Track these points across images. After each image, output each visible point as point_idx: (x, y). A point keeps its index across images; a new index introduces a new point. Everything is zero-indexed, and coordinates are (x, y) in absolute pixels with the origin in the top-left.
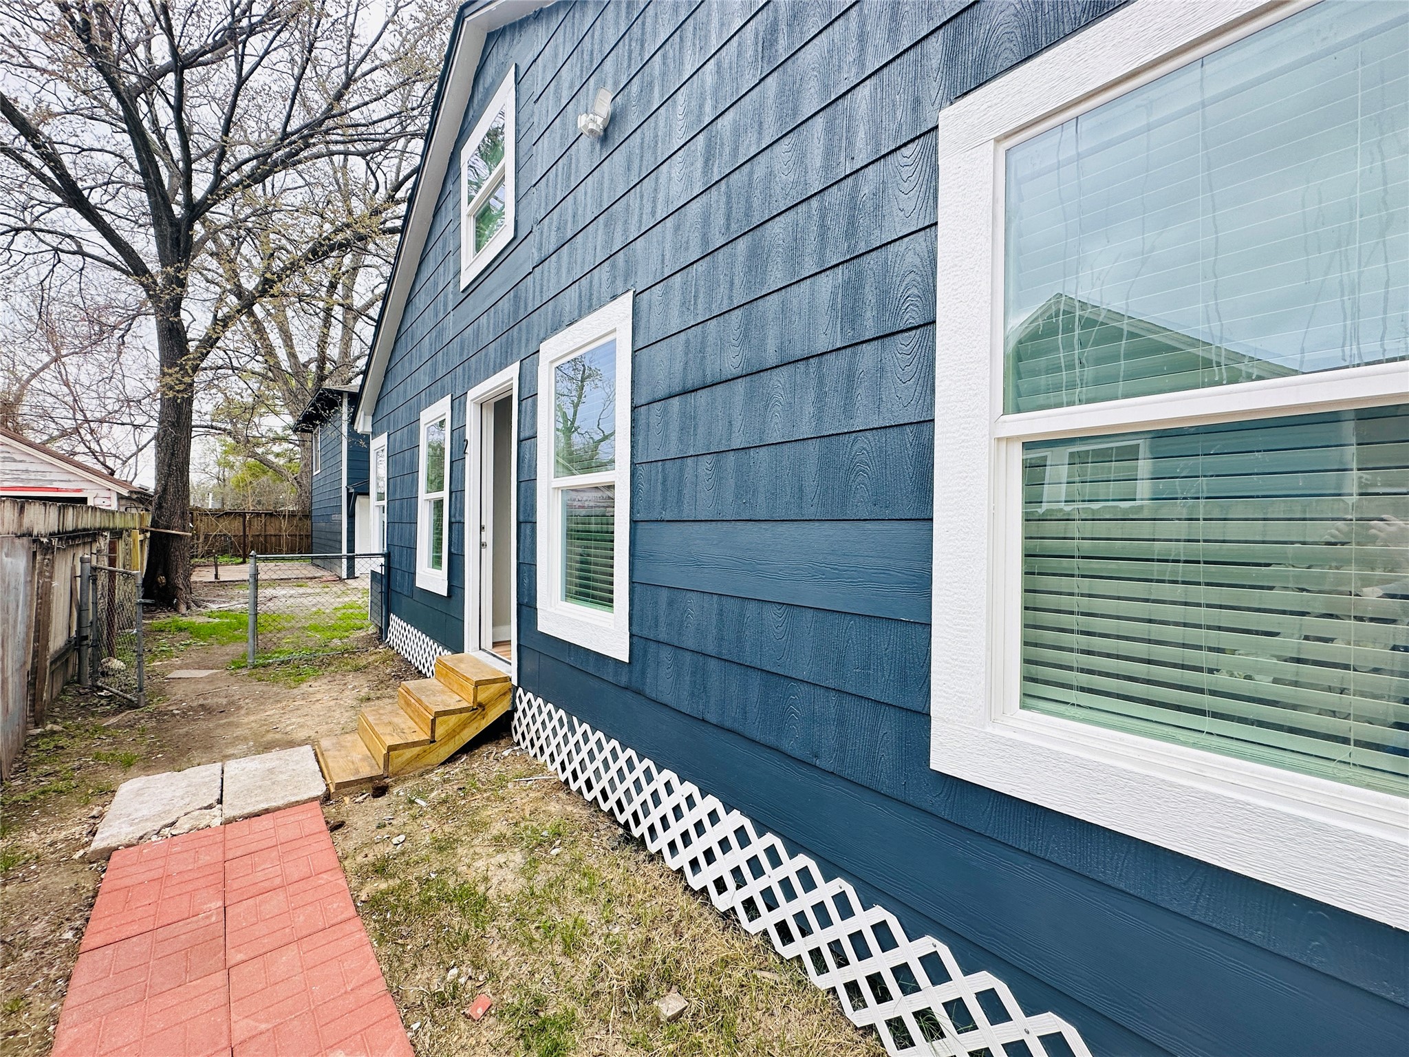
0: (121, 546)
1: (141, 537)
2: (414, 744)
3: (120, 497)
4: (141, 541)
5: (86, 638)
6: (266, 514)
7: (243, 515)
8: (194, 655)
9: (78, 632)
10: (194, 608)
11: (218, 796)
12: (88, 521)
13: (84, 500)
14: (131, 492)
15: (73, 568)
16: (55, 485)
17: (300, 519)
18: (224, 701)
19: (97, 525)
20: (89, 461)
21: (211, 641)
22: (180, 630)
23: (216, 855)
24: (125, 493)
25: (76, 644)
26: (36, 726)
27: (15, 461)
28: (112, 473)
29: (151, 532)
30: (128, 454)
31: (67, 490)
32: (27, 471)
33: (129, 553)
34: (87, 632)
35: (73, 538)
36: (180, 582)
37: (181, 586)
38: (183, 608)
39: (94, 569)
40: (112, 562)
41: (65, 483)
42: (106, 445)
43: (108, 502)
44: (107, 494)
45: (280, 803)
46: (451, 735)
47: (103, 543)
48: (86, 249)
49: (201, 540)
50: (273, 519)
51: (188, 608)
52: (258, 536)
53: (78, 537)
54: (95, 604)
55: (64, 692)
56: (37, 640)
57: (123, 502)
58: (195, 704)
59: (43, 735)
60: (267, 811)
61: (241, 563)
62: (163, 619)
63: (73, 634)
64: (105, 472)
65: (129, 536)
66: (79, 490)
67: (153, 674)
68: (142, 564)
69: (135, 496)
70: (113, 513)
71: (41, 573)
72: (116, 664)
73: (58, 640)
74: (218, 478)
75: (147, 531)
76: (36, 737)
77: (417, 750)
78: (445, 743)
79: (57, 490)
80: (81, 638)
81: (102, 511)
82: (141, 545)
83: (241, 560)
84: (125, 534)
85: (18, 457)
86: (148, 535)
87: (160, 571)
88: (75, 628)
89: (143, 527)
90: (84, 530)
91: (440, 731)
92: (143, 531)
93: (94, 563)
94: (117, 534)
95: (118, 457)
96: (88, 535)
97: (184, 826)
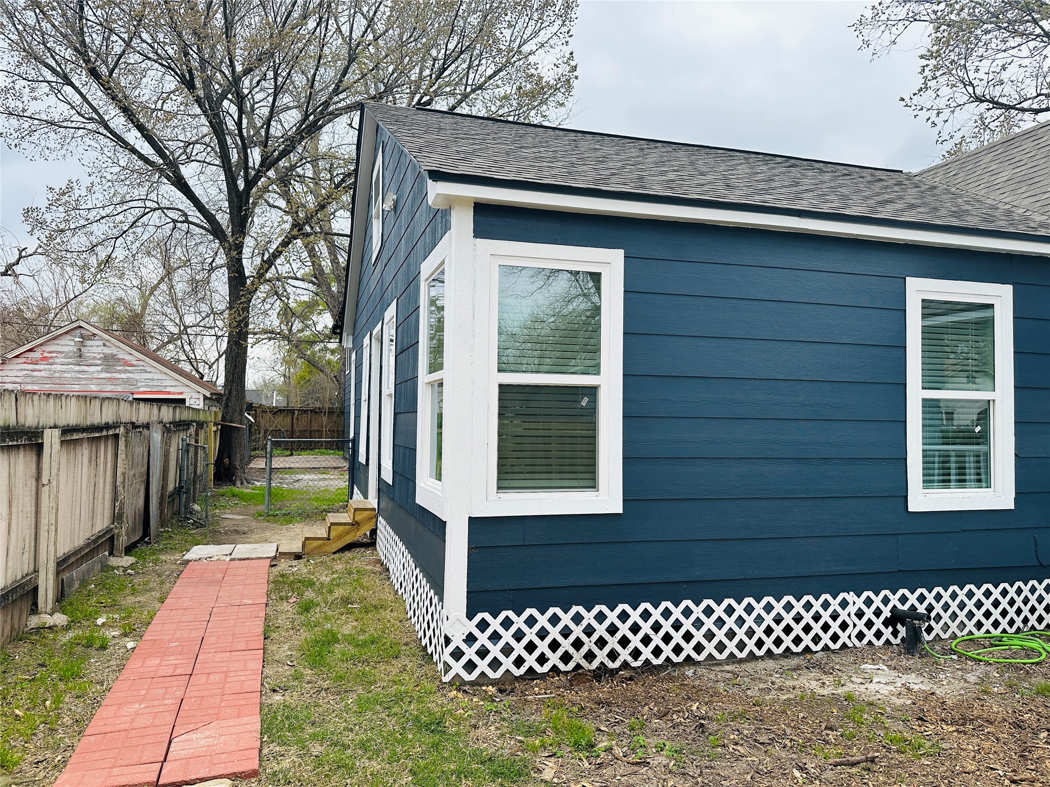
0: (202, 434)
1: (214, 429)
2: (319, 539)
3: (205, 398)
4: (215, 432)
5: (183, 487)
6: (311, 411)
7: (293, 411)
8: (238, 509)
9: (179, 484)
10: (246, 484)
11: (230, 552)
12: (186, 416)
13: (183, 401)
14: (212, 394)
15: (178, 444)
16: (168, 389)
17: (338, 416)
18: (247, 529)
19: (190, 419)
20: (187, 368)
21: (249, 503)
22: (234, 496)
23: (226, 567)
24: (208, 394)
25: (178, 490)
26: (162, 527)
27: (147, 372)
28: (202, 377)
29: (222, 425)
30: (212, 360)
31: (174, 393)
32: (153, 379)
33: (206, 439)
34: (183, 484)
35: (179, 426)
36: (237, 463)
37: (238, 467)
38: (238, 483)
39: (188, 445)
40: (197, 441)
41: (173, 387)
42: (199, 353)
43: (198, 402)
44: (197, 396)
45: (254, 556)
46: (339, 537)
47: (192, 430)
48: (190, 219)
49: (262, 435)
50: (316, 416)
51: (242, 484)
52: (305, 431)
53: (181, 425)
54: (188, 469)
55: (172, 518)
56: (163, 480)
57: (207, 402)
58: (232, 529)
59: (164, 532)
60: (248, 559)
61: (290, 455)
62: (225, 489)
63: (177, 485)
64: (197, 376)
65: (207, 427)
66: (181, 393)
67: (214, 516)
68: (215, 449)
69: (214, 397)
70: (198, 410)
71: (166, 443)
72: (197, 507)
73: (171, 487)
74: (285, 376)
75: (219, 424)
76: (162, 532)
77: (320, 542)
78: (335, 542)
79: (169, 393)
80: (181, 487)
81: (193, 409)
82: (215, 435)
83: (289, 453)
84: (205, 426)
85: (149, 369)
86: (220, 427)
87: (225, 456)
88: (178, 481)
89: (217, 421)
90: (184, 421)
91: (333, 534)
92: (216, 424)
93: (188, 441)
94: (201, 425)
95: (207, 364)
96: (186, 425)
97: (215, 558)
